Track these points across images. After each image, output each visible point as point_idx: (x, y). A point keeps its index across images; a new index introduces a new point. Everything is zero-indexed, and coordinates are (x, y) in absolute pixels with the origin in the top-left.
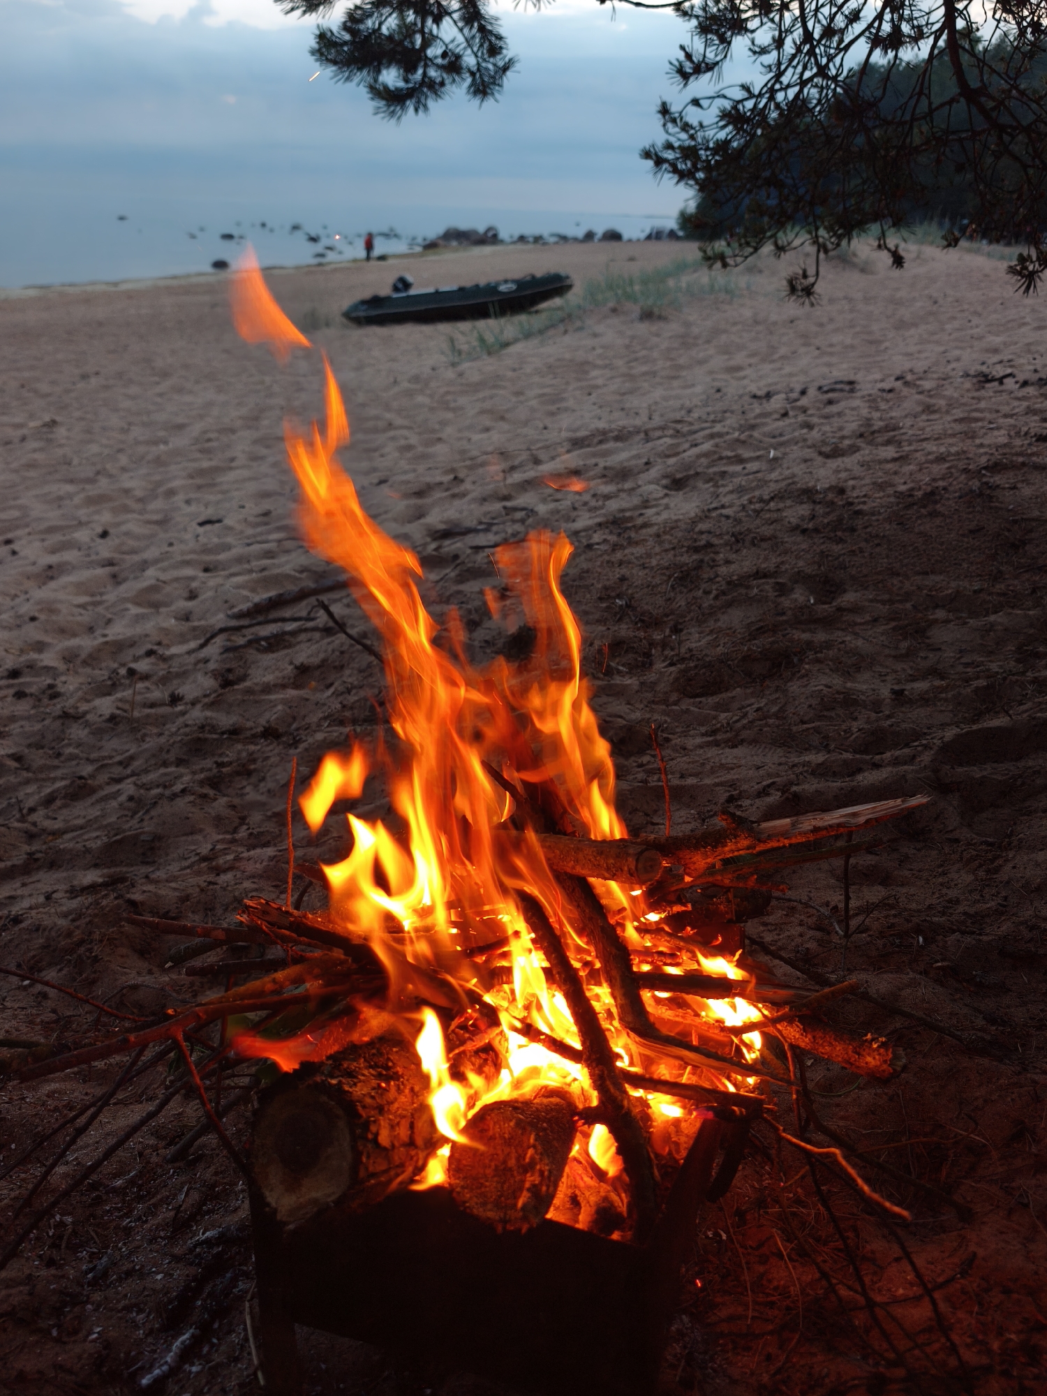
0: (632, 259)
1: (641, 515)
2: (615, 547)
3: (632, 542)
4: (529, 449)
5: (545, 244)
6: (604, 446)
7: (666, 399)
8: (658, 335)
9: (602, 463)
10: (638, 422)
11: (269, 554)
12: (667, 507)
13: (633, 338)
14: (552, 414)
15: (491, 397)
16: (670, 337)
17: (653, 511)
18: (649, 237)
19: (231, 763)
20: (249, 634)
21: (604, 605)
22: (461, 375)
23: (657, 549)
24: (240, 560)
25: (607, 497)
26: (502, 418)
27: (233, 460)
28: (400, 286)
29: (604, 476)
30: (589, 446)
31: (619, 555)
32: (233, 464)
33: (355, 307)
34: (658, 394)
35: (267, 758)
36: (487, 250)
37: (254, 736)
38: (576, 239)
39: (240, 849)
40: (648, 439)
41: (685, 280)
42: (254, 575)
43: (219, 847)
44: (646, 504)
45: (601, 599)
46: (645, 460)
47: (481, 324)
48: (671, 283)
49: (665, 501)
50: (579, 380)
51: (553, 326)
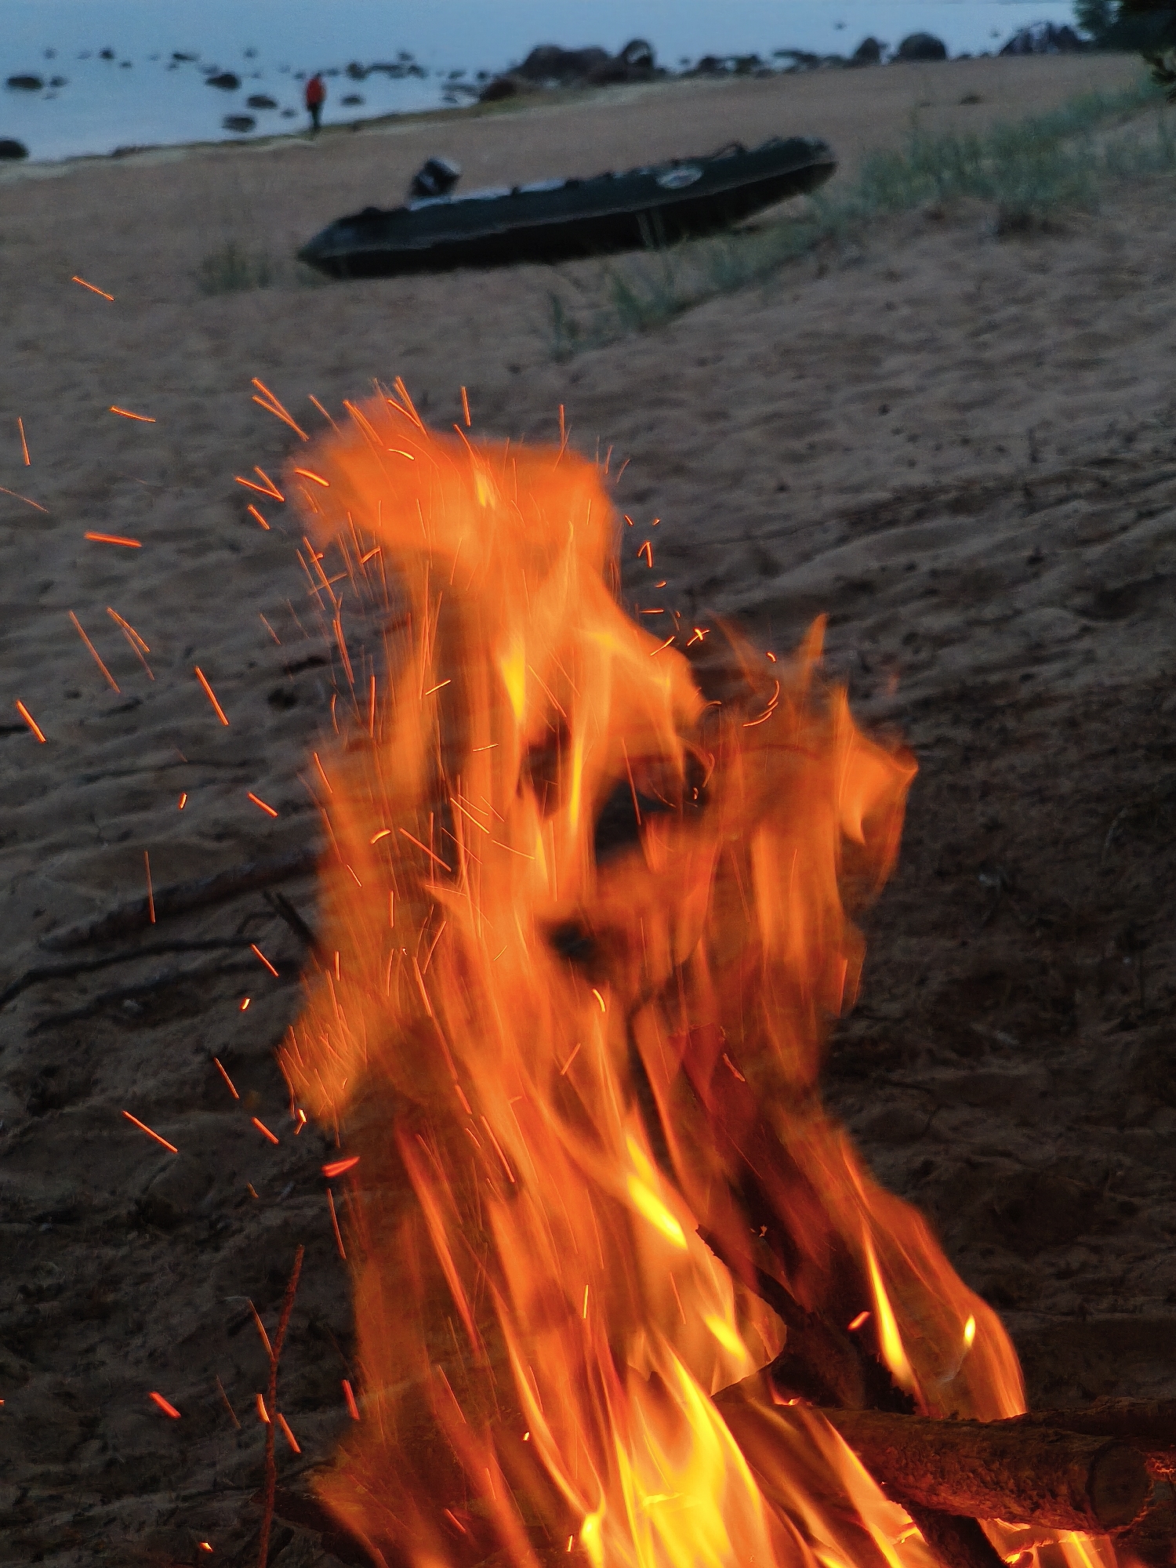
0: (972, 100)
1: (1027, 678)
2: (969, 755)
3: (1008, 741)
4: (748, 537)
5: (765, 74)
6: (929, 525)
7: (1070, 414)
8: (1042, 268)
9: (925, 561)
10: (1004, 468)
11: (138, 800)
12: (1089, 658)
13: (984, 277)
14: (796, 458)
15: (651, 428)
16: (1073, 273)
17: (1056, 667)
18: (1009, 49)
19: (59, 1289)
20: (96, 984)
21: (948, 889)
22: (575, 379)
23: (1073, 755)
24: (68, 814)
25: (942, 640)
26: (679, 470)
27: (46, 587)
28: (429, 181)
29: (931, 592)
30: (892, 523)
31: (979, 772)
32: (46, 600)
33: (328, 237)
34: (1049, 403)
35: (147, 1277)
36: (628, 94)
37: (112, 1225)
38: (836, 61)
39: (87, 1499)
40: (1031, 505)
41: (1101, 143)
42: (106, 846)
43: (35, 1492)
44: (1036, 653)
45: (941, 874)
46: (1027, 553)
47: (622, 262)
48: (1069, 148)
49: (1086, 643)
50: (857, 379)
51: (791, 260)
